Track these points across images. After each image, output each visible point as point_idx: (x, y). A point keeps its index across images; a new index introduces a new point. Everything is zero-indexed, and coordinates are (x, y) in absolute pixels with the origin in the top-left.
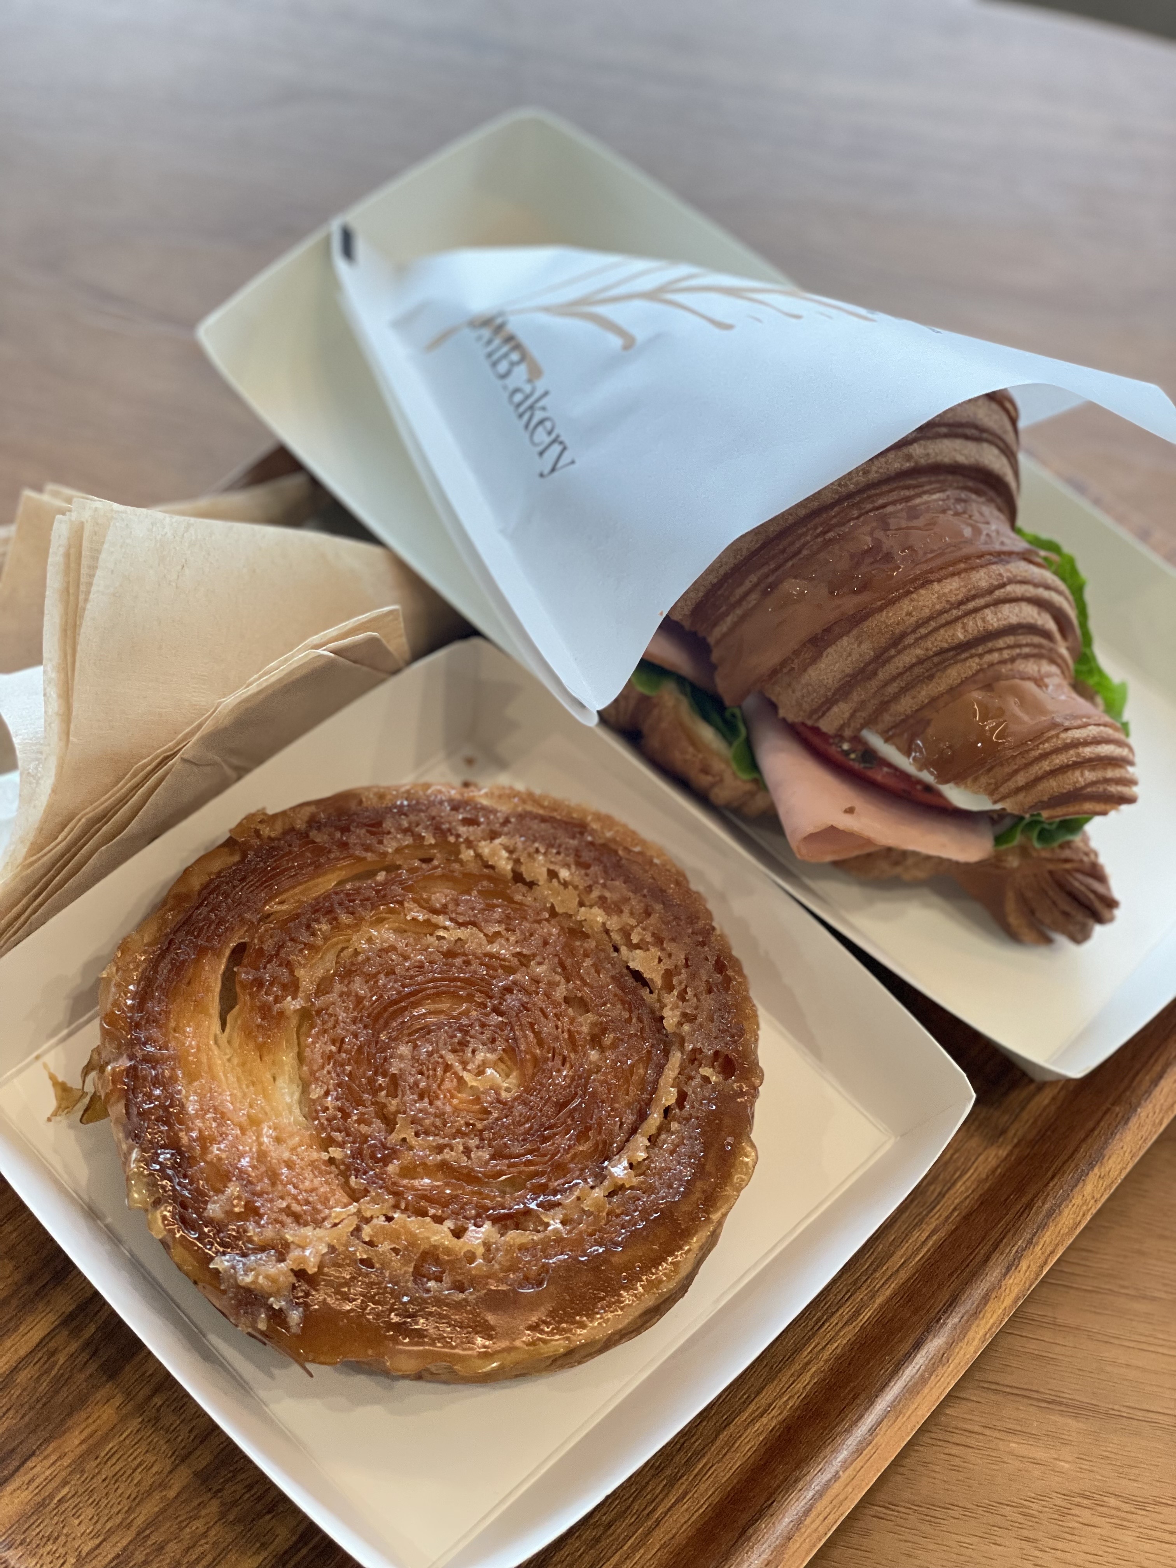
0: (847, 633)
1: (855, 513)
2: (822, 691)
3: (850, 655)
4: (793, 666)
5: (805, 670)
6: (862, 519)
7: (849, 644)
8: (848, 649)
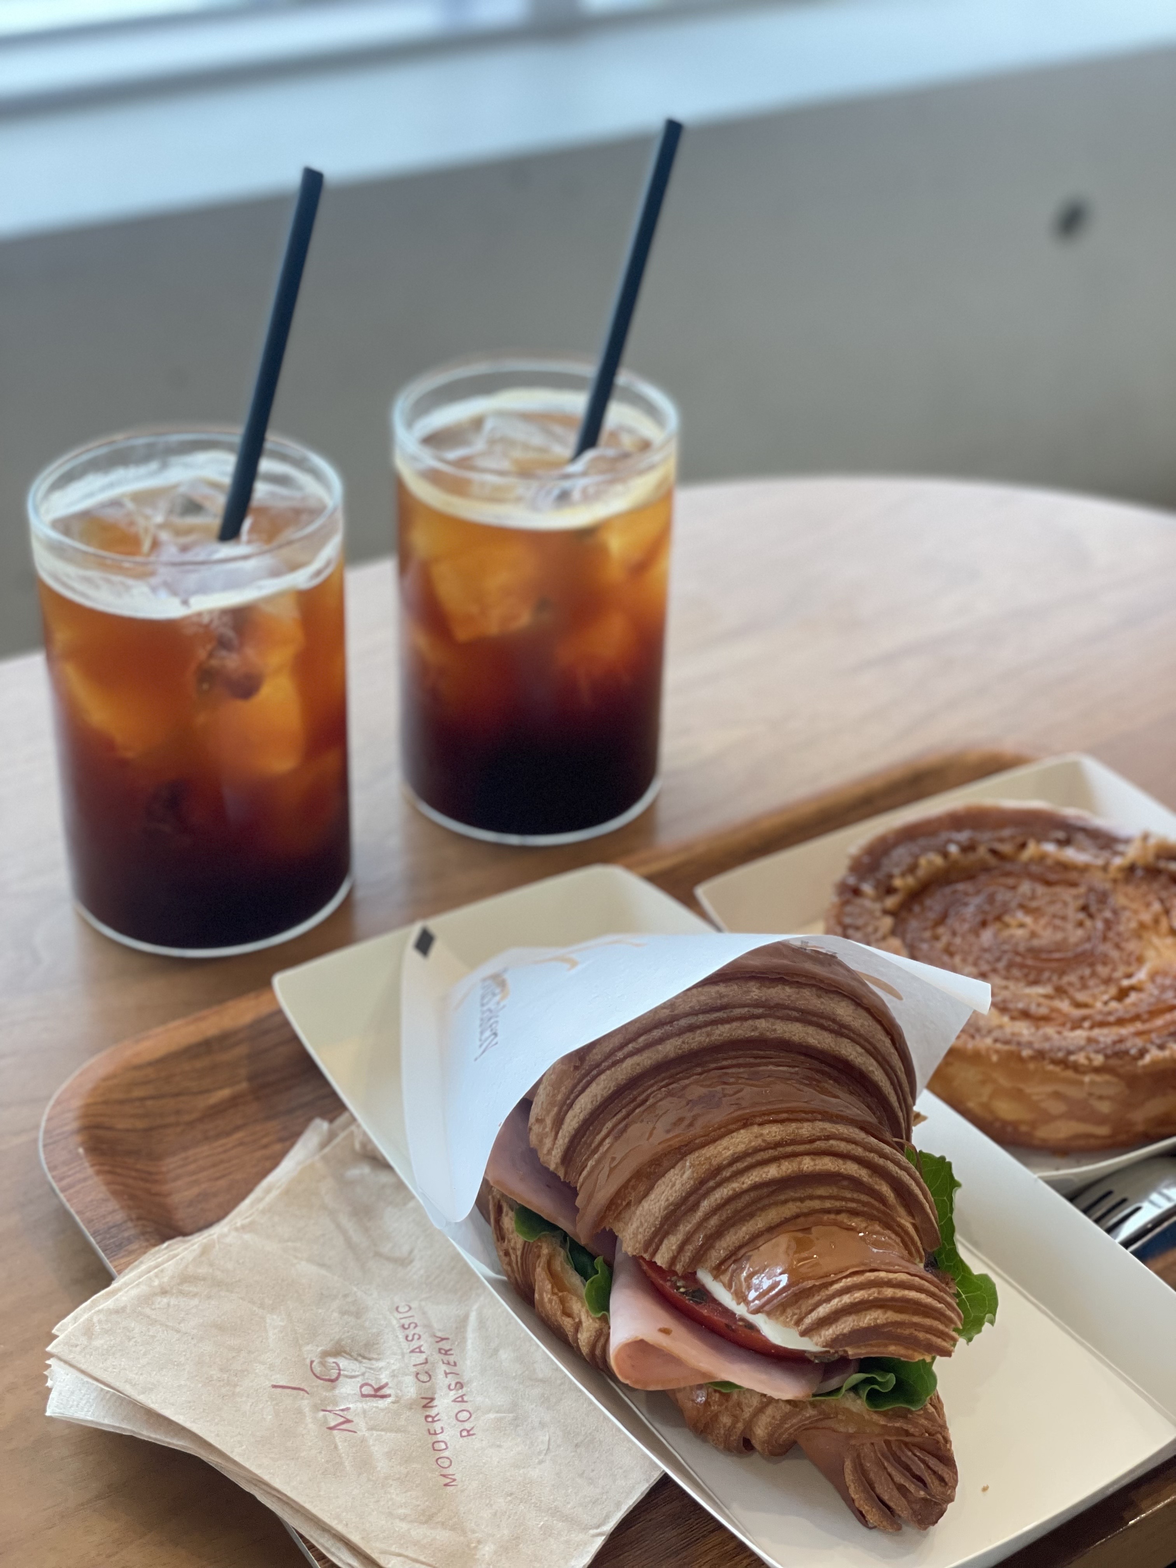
0: (673, 1167)
1: (699, 1070)
2: (651, 1220)
3: (674, 1185)
4: (630, 1198)
5: (640, 1202)
6: (703, 1076)
7: (675, 1174)
8: (673, 1179)
